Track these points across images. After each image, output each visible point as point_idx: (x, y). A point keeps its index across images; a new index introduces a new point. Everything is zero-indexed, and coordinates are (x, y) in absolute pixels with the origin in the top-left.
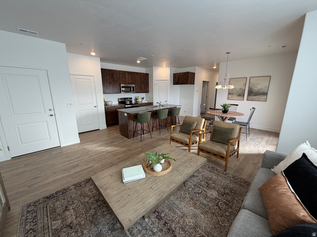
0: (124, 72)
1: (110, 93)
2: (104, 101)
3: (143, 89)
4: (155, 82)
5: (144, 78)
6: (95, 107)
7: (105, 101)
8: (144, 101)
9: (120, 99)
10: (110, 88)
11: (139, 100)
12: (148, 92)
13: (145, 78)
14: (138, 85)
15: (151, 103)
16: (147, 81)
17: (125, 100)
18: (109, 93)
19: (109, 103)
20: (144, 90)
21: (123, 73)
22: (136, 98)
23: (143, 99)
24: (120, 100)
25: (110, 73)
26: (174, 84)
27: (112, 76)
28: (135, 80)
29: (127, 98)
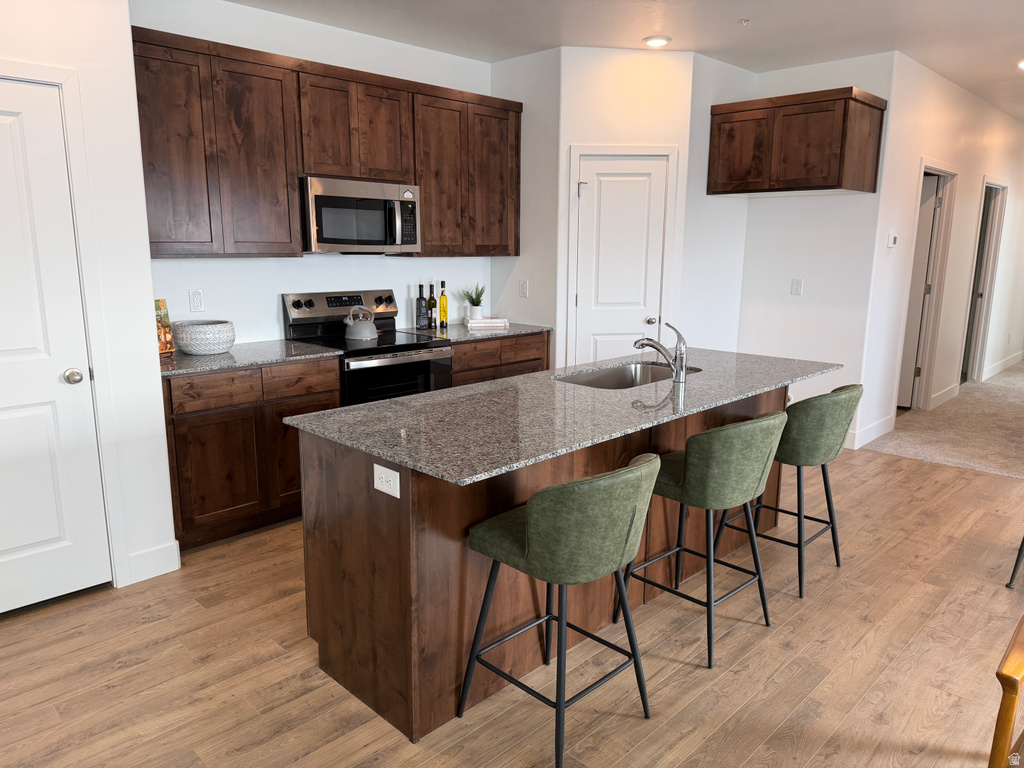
0: (338, 81)
1: (216, 247)
2: (163, 324)
3: (480, 223)
4: (571, 171)
5: (486, 134)
6: (71, 379)
7: (172, 319)
8: (484, 323)
9: (297, 305)
10: (215, 208)
11: (444, 311)
12: (511, 248)
13: (495, 138)
14: (441, 192)
15: (540, 333)
16: (511, 164)
17: (336, 311)
18: (206, 248)
19: (206, 341)
20: (486, 231)
21: (327, 82)
22: (426, 295)
23: (476, 302)
24: (294, 314)
25: (220, 74)
26: (713, 188)
27: (236, 102)
28: (420, 149)
29: (354, 299)
